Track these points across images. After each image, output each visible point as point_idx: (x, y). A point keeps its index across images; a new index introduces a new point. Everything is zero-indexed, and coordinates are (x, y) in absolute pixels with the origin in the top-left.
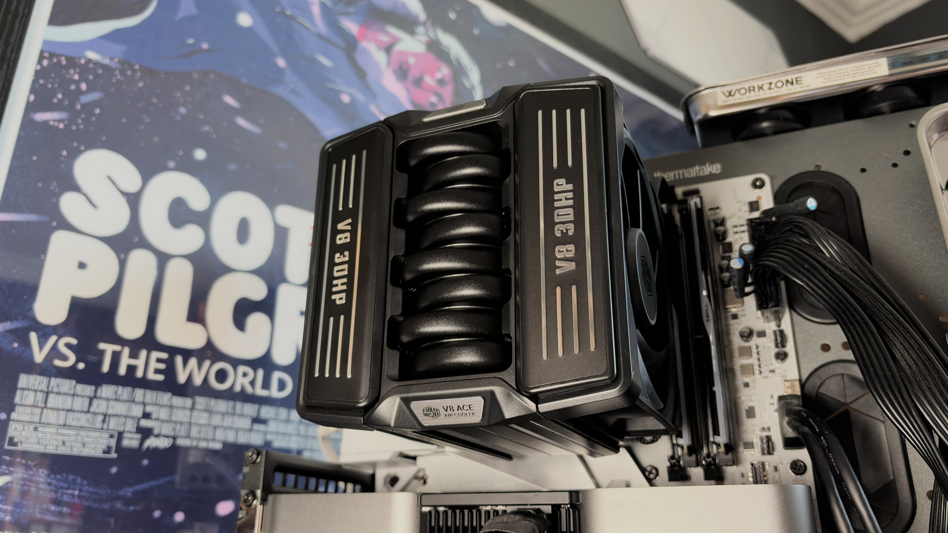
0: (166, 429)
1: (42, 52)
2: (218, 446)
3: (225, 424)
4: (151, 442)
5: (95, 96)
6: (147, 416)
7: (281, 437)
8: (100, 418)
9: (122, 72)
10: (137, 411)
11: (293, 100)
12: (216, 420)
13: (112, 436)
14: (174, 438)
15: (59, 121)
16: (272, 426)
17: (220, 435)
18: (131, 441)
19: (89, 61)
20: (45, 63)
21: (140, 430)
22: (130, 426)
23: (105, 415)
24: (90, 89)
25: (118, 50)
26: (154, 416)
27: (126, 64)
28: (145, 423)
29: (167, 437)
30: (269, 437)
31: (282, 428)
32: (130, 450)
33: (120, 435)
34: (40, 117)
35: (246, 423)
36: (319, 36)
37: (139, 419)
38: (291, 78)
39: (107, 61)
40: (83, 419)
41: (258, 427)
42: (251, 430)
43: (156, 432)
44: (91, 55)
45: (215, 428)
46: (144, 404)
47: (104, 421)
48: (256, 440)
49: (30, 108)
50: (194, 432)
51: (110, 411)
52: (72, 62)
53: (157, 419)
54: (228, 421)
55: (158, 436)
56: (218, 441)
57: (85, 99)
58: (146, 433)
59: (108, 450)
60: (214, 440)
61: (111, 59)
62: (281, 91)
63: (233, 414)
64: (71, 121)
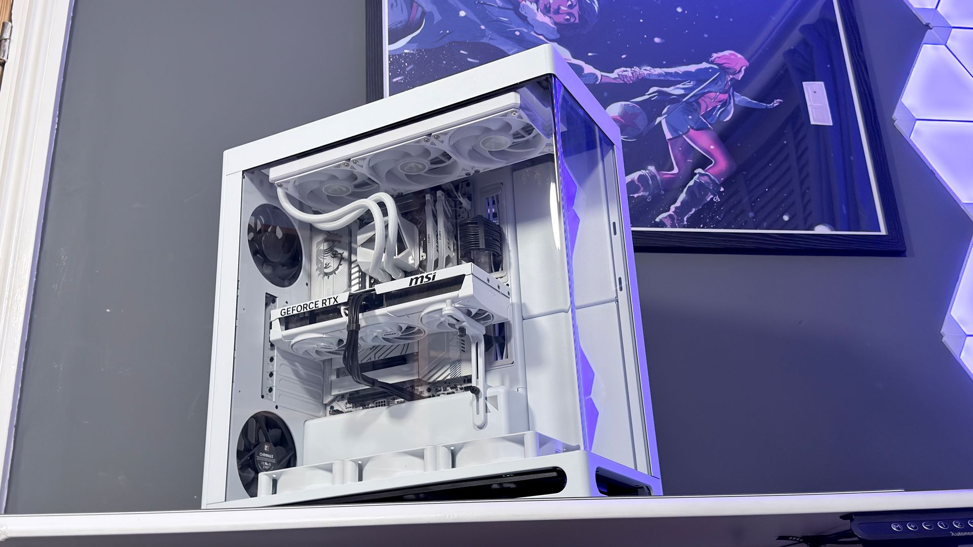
1: (389, 56)
5: (411, 67)
9: (419, 54)
11: (492, 42)
15: (401, 80)
19: (406, 53)
20: (391, 59)
24: (409, 65)
25: (415, 46)
27: (419, 50)
34: (394, 80)
36: (499, 7)
38: (489, 32)
39: (412, 52)
44: (406, 51)
49: (391, 78)
52: (400, 55)
57: (408, 69)
61: (413, 50)
62: (485, 40)
64: (405, 79)
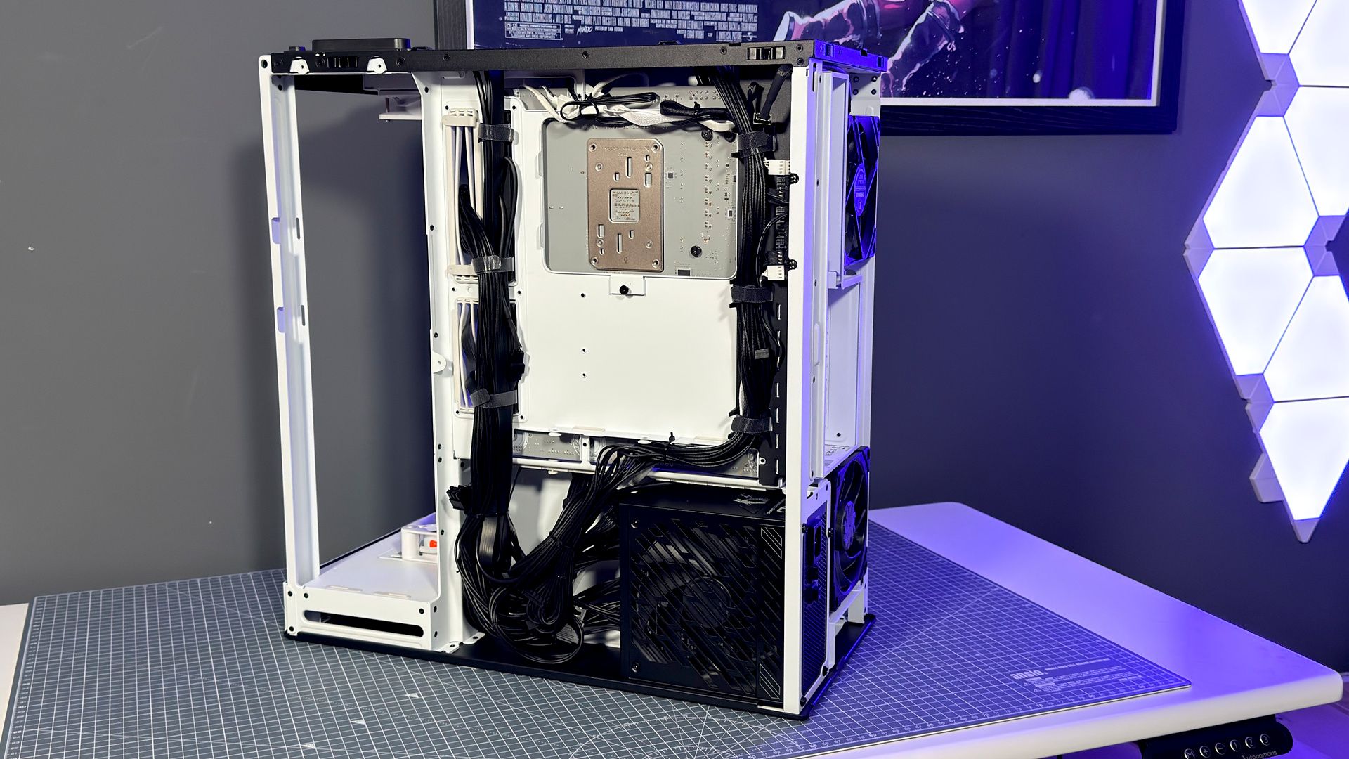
0: (588, 21)
2: (621, 30)
3: (622, 15)
4: (581, 30)
6: (575, 12)
7: (660, 21)
8: (550, 16)
10: (570, 10)
12: (617, 13)
13: (558, 27)
14: (594, 26)
16: (654, 13)
17: (620, 22)
18: (569, 30)
21: (573, 22)
22: (567, 20)
23: (552, 14)
26: (580, 13)
28: (574, 17)
29: (589, 26)
30: (652, 21)
31: (660, 14)
32: (570, 34)
33: (563, 25)
35: (636, 13)
37: (572, 15)
40: (541, 18)
41: (643, 15)
42: (640, 17)
43: (582, 23)
45: (617, 17)
46: (573, 5)
47: (552, 18)
48: (644, 24)
50: (605, 23)
51: (554, 12)
53: (582, 15)
54: (624, 13)
55: (584, 25)
56: (620, 27)
58: (577, 24)
59: (558, 35)
60: (617, 26)
63: (627, 8)
